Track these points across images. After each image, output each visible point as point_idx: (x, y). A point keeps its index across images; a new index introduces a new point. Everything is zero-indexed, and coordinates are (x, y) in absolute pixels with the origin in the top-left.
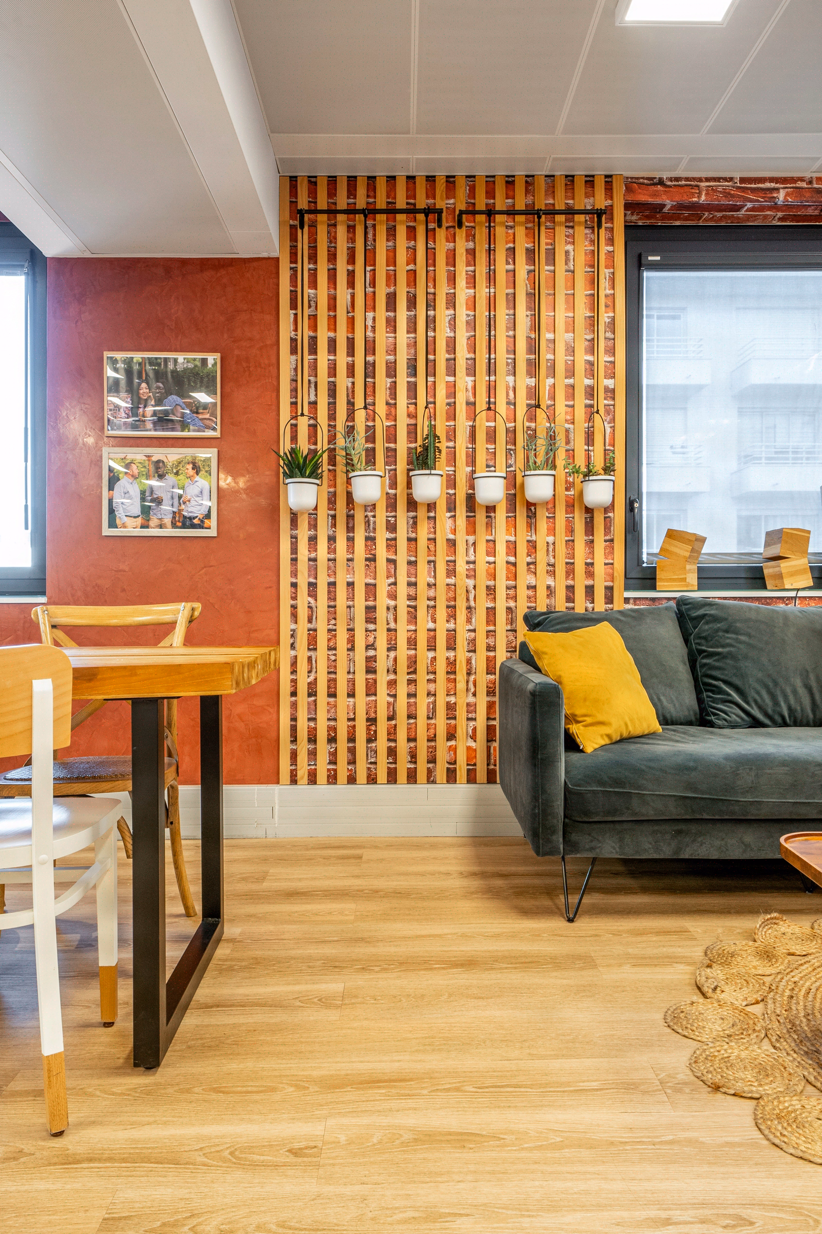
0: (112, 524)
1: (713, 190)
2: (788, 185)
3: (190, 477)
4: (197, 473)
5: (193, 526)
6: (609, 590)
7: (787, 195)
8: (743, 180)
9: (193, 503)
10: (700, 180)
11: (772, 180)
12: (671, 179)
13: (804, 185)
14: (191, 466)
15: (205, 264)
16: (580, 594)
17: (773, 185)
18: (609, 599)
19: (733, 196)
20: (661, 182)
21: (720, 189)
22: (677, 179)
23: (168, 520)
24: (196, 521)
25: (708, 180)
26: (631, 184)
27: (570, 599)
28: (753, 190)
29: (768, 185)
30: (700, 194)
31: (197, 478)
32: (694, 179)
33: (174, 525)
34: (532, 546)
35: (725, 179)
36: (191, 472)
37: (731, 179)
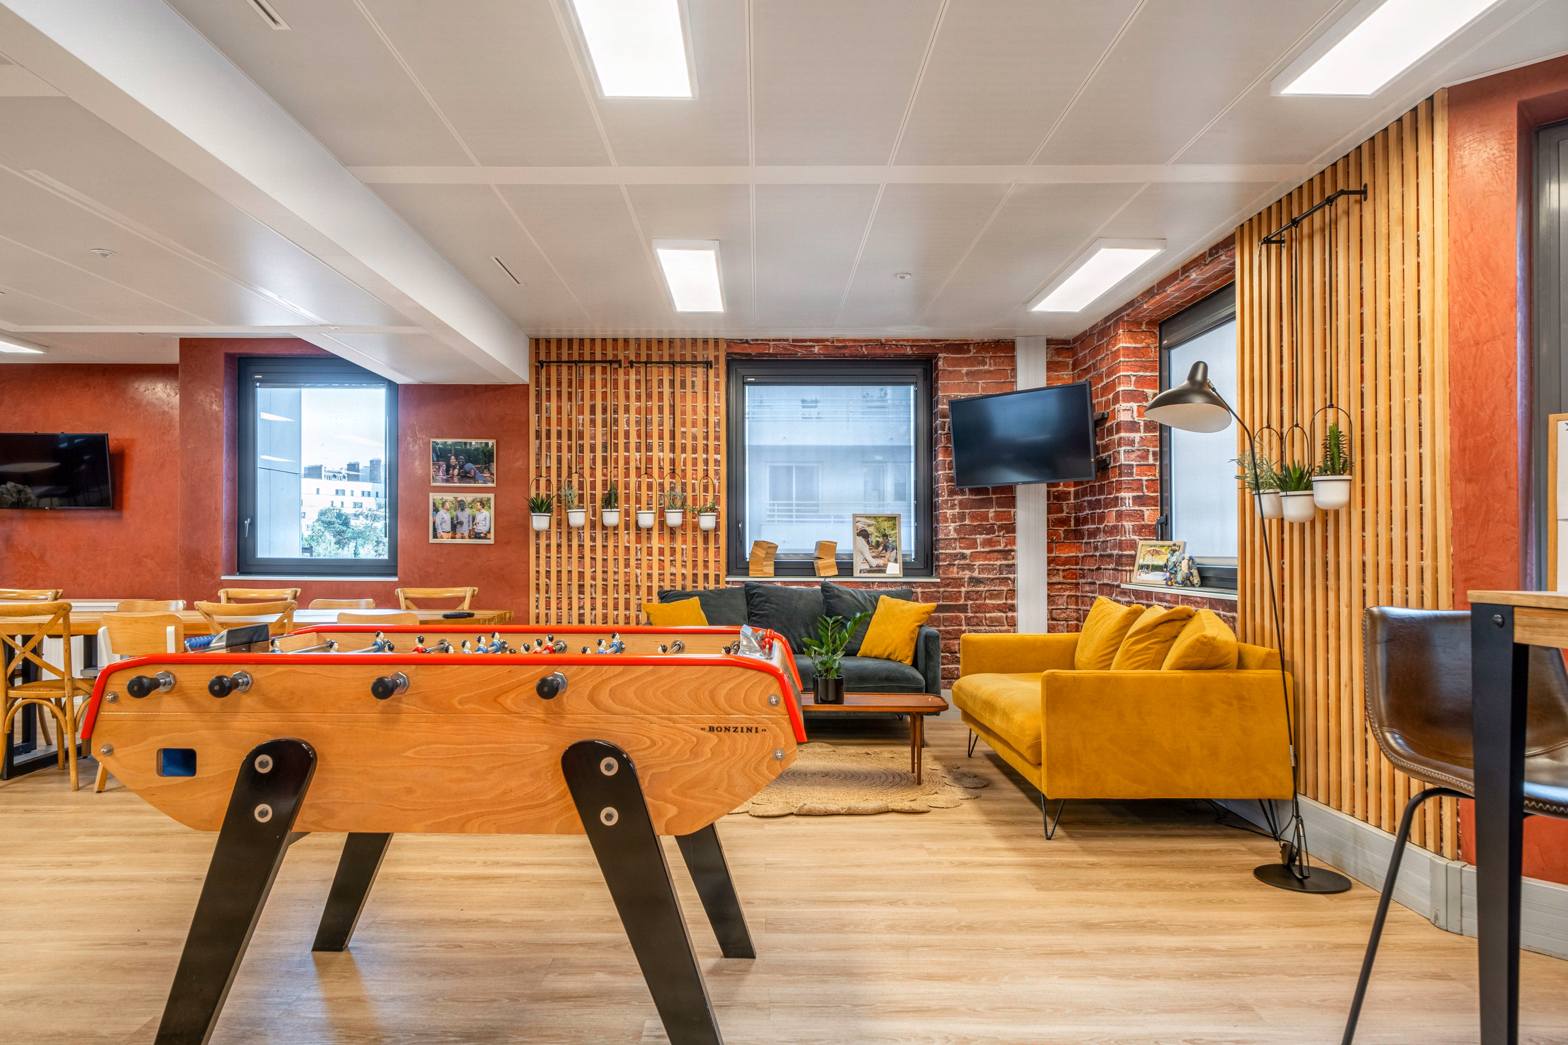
0: (435, 536)
1: (778, 346)
2: (820, 344)
3: (479, 510)
4: (483, 507)
5: (480, 538)
6: (717, 576)
7: (819, 349)
8: (794, 341)
9: (480, 524)
10: (769, 340)
11: (811, 341)
12: (752, 340)
13: (829, 344)
14: (479, 504)
15: (487, 387)
16: (701, 578)
17: (811, 344)
18: (717, 581)
19: (788, 350)
20: (747, 342)
21: (781, 346)
22: (756, 340)
23: (466, 534)
24: (482, 535)
25: (774, 340)
26: (730, 342)
27: (695, 581)
28: (800, 346)
29: (808, 344)
30: (769, 349)
32: (766, 340)
33: (470, 537)
34: (673, 551)
35: (784, 340)
36: (480, 507)
37: (787, 340)
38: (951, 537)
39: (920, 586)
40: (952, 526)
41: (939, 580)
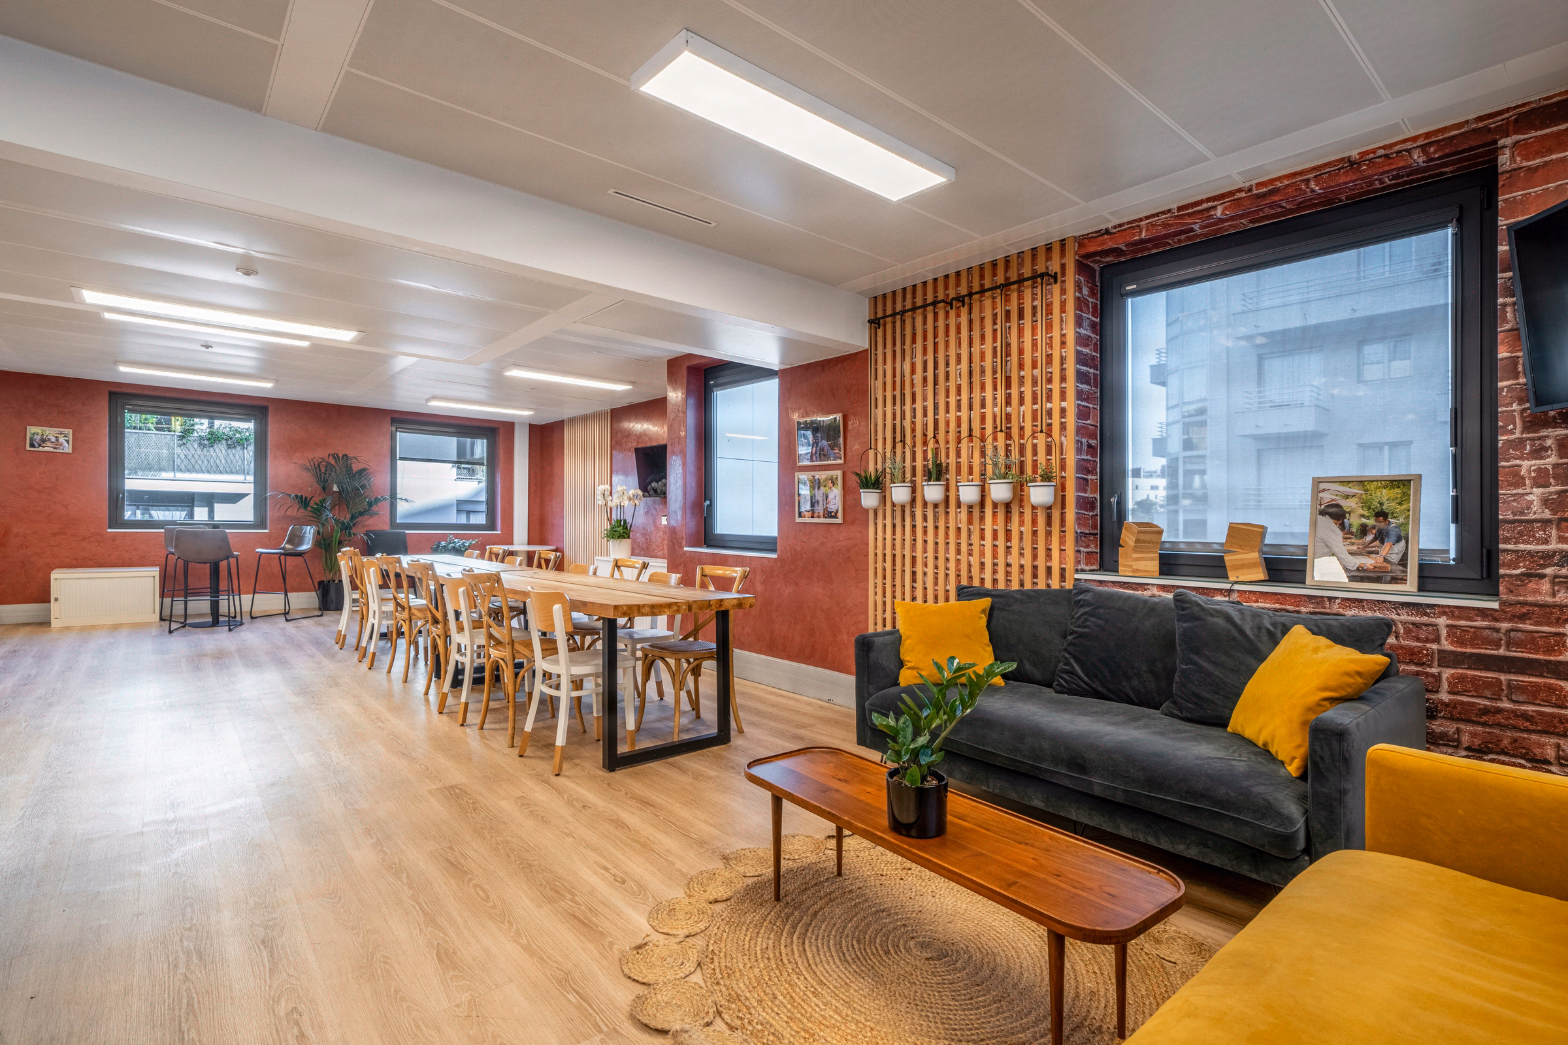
0: (800, 516)
1: (1153, 225)
2: (1227, 200)
3: (830, 488)
4: (834, 485)
5: (832, 517)
6: (1063, 570)
7: (1225, 209)
8: (1180, 209)
9: (832, 503)
10: (1141, 220)
11: (1208, 200)
12: (1115, 227)
13: (1243, 195)
14: (830, 482)
16: (1042, 572)
17: (1210, 204)
18: (1063, 577)
19: (1170, 225)
20: (1107, 232)
21: (1159, 223)
22: (1120, 225)
23: (821, 514)
24: (833, 514)
25: (1147, 218)
26: (1082, 241)
27: (1035, 576)
28: (1189, 215)
29: (1205, 206)
31: (833, 489)
32: (1135, 221)
33: (824, 517)
35: (1163, 213)
36: (831, 485)
38: (1532, 516)
39: (1444, 613)
40: (1535, 495)
41: (1495, 605)
